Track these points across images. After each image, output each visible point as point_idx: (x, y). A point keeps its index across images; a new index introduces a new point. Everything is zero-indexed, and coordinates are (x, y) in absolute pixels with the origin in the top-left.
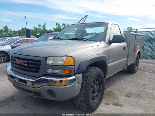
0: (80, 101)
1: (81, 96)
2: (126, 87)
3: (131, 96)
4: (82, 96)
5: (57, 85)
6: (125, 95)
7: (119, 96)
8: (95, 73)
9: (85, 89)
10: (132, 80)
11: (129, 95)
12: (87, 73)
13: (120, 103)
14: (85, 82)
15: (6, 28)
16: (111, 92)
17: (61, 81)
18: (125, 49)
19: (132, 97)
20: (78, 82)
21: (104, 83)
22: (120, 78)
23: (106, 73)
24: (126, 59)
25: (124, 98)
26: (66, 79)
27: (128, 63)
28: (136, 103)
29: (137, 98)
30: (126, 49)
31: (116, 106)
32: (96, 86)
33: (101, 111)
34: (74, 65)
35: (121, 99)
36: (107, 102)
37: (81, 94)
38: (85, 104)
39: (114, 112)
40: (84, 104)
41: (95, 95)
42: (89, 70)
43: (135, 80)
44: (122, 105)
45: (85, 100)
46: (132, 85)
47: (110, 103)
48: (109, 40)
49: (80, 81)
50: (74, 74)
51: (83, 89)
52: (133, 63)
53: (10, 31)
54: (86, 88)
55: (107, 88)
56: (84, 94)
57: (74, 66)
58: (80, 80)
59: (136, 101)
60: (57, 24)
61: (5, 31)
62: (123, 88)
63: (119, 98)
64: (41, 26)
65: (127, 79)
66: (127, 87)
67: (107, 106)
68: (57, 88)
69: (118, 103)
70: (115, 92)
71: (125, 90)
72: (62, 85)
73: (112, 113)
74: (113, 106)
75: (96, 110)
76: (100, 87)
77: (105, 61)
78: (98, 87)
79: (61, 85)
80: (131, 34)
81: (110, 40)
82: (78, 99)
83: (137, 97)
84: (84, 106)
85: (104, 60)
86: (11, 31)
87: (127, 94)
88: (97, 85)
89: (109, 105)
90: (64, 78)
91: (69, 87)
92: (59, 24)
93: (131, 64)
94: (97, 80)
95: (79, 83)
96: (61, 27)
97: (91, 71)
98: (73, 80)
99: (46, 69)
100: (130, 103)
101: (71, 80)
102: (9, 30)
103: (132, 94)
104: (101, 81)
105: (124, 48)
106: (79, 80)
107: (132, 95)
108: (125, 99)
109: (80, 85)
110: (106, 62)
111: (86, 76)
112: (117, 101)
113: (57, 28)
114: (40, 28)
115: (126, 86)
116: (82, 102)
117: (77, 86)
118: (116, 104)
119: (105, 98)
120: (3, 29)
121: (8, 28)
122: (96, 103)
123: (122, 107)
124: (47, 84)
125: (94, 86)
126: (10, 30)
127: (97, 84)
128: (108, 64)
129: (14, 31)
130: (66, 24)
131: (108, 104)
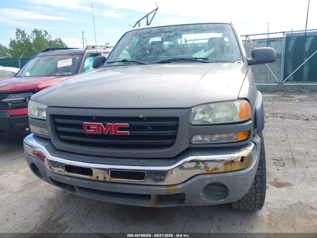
4: (257, 182)
5: (234, 170)
6: (274, 164)
11: (279, 163)
17: (242, 159)
19: (286, 165)
25: (278, 170)
31: (281, 189)
35: (276, 172)
56: (261, 176)
60: (18, 31)
72: (244, 167)
79: (241, 168)
83: (295, 163)
87: (275, 161)
90: (243, 150)
92: (24, 32)
96: (30, 37)
103: (281, 159)
107: (284, 162)
108: (281, 171)
113: (19, 42)
118: (278, 185)
123: (293, 188)
130: (41, 32)
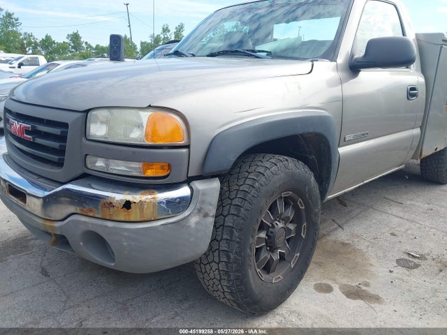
0: (211, 275)
1: (216, 259)
2: (407, 230)
3: (417, 266)
4: (220, 261)
5: (115, 218)
6: (398, 261)
7: (373, 261)
8: (276, 177)
9: (231, 237)
10: (431, 206)
11: (409, 262)
12: (247, 178)
13: (370, 290)
14: (232, 211)
15: (75, 37)
16: (347, 244)
17: (128, 205)
18: (414, 95)
19: (420, 268)
20: (199, 211)
21: (316, 214)
22: (390, 197)
23: (328, 178)
24: (417, 131)
25: (391, 272)
26: (150, 197)
27: (424, 148)
28: (434, 295)
29: (441, 273)
30: (419, 95)
31: (352, 301)
32: (281, 225)
33: (295, 312)
34: (188, 147)
35: (381, 273)
36: (324, 282)
37: (216, 254)
38: (228, 287)
39: (344, 323)
40: (226, 290)
41: (276, 257)
42: (253, 168)
43: (442, 207)
44: (376, 299)
45: (229, 276)
46: (427, 224)
47: (333, 285)
48: (352, 55)
49: (211, 208)
50: (184, 178)
51: (225, 237)
52: (441, 148)
53: (87, 48)
54: (236, 233)
55: (336, 229)
56: (227, 253)
57: (185, 150)
58: (210, 204)
59: (436, 286)
61: (72, 48)
62: (393, 234)
63: (373, 269)
64: (169, 31)
65: (412, 203)
66: (409, 232)
67: (322, 296)
68: (114, 228)
69: (364, 288)
70: (362, 246)
71: (400, 242)
72: (133, 219)
73: (333, 326)
74: (344, 297)
75: (275, 308)
76: (298, 230)
77: (325, 134)
78: (292, 227)
79: (127, 220)
80: (443, 40)
81: (355, 57)
82: (208, 267)
83: (441, 271)
84: (229, 297)
85: (318, 130)
86: (89, 46)
87: (406, 257)
88: (286, 220)
89: (327, 294)
90: (143, 192)
91: (161, 229)
93: (434, 151)
94: (287, 205)
95: (206, 215)
97: (262, 170)
98: (179, 203)
99: (87, 155)
100: (409, 291)
101: (169, 202)
102: (84, 45)
103: (422, 257)
104: (305, 209)
105: (412, 92)
106: (203, 202)
107: (422, 262)
108: (393, 275)
109: (211, 220)
110: (330, 140)
111: (241, 188)
112: (361, 280)
114: (167, 37)
115: (407, 227)
116: (220, 281)
117: (197, 223)
118: (354, 293)
119: (319, 265)
120: (67, 41)
121: (81, 38)
122: (278, 287)
123: (376, 306)
124: (83, 210)
125: (273, 226)
126: (86, 43)
127: (289, 218)
128: (339, 146)
129: (97, 46)
131: (328, 289)
